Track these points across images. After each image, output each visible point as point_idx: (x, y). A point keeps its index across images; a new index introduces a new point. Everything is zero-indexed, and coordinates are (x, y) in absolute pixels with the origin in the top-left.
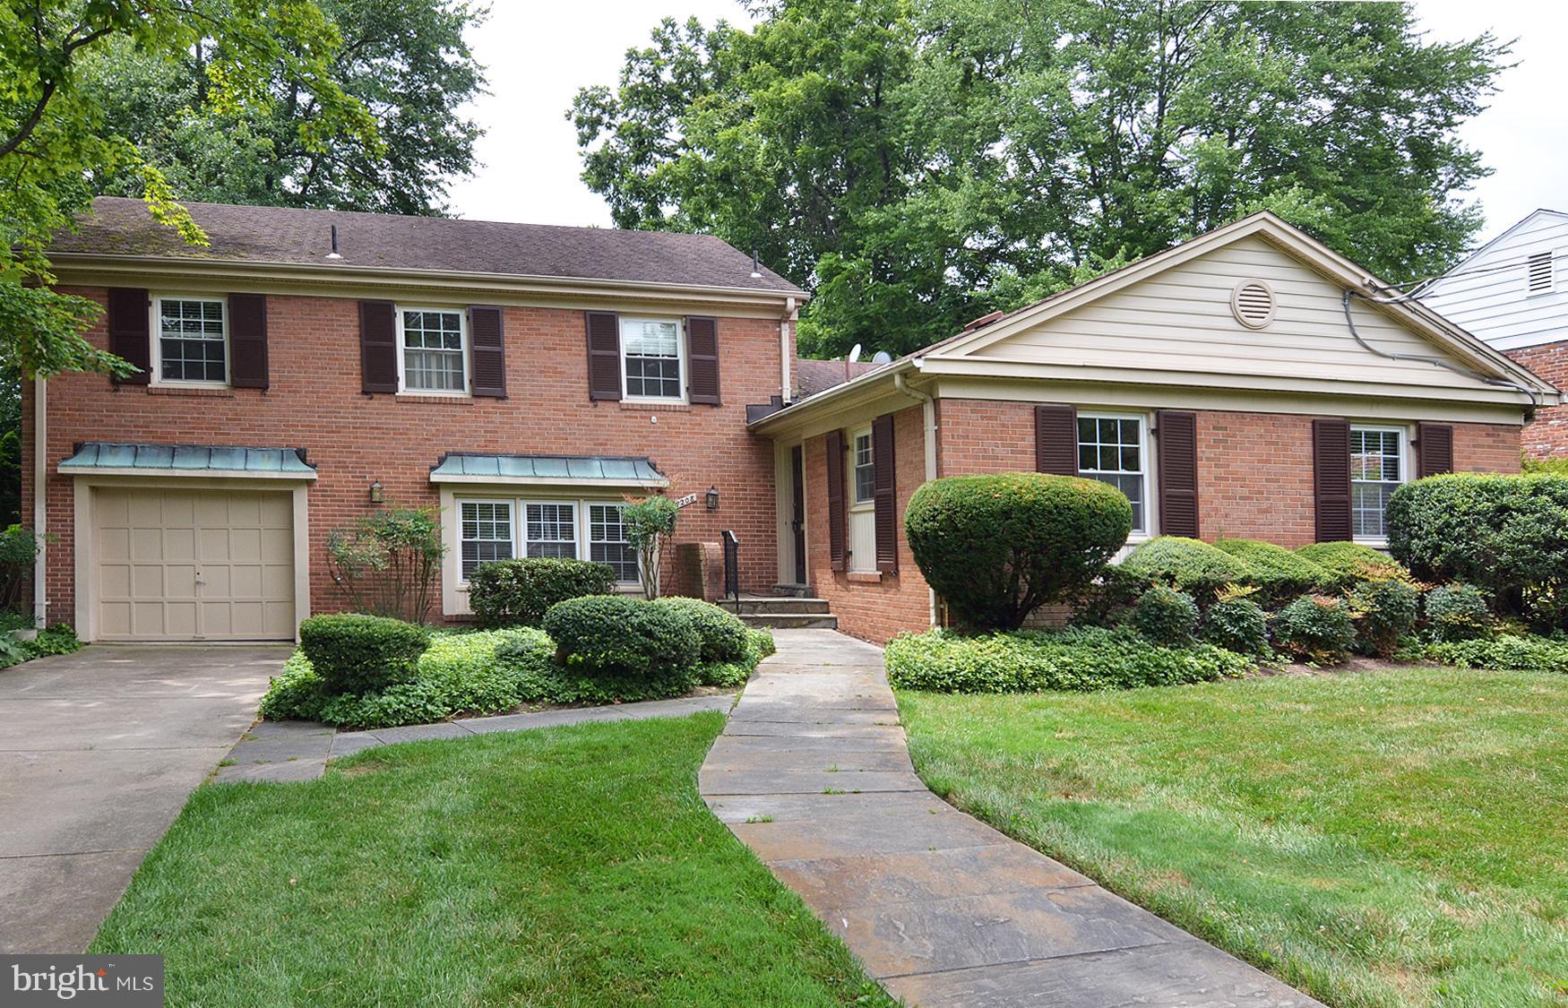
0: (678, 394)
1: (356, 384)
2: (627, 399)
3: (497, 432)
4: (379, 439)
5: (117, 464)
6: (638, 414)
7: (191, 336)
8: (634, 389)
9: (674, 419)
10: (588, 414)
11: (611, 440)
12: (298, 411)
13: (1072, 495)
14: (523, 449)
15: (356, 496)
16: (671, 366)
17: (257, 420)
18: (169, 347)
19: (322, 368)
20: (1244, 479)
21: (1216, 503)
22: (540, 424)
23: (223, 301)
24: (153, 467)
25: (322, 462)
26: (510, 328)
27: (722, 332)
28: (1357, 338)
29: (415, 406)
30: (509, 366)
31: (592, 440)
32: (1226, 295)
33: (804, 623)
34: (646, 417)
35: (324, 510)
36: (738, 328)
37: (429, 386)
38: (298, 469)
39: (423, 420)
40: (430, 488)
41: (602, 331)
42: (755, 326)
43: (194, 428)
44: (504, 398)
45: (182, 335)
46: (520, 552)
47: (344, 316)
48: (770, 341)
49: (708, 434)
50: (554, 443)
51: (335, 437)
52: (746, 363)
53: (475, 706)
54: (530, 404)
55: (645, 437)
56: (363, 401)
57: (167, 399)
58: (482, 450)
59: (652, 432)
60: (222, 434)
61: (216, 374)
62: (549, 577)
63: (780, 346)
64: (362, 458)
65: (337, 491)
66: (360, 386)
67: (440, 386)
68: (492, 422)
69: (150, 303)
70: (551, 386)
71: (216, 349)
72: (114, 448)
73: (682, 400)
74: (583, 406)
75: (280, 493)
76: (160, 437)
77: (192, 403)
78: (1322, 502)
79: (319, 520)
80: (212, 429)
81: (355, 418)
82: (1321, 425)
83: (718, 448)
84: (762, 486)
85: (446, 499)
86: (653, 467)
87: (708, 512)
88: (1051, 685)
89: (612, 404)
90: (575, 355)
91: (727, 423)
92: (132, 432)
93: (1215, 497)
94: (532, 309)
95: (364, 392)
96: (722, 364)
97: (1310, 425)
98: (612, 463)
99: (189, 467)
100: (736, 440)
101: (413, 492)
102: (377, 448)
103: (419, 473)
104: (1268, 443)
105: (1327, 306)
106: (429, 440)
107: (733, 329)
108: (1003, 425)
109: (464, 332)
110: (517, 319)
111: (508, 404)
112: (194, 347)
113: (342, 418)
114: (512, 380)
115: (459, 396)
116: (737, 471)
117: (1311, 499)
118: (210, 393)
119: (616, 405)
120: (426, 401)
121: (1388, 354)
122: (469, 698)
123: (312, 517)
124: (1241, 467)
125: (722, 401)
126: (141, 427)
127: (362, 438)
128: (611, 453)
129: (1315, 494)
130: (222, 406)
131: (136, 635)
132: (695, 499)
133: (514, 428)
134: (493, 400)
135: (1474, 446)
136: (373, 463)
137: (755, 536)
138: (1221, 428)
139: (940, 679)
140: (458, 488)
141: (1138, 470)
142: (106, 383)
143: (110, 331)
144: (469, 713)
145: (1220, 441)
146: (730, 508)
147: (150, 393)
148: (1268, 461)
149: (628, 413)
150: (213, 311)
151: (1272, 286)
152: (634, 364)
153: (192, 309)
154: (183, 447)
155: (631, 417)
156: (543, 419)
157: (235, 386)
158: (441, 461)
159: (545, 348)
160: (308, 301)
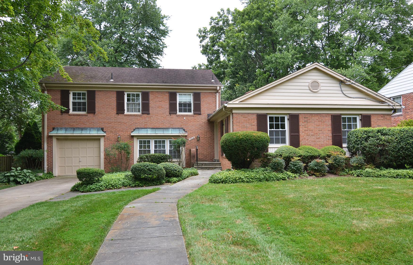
0: (191, 112)
1: (115, 112)
2: (178, 113)
3: (147, 122)
4: (120, 125)
5: (62, 133)
6: (181, 117)
7: (79, 101)
8: (180, 111)
9: (189, 118)
10: (169, 117)
11: (174, 124)
12: (102, 119)
13: (251, 136)
14: (153, 127)
15: (115, 139)
16: (190, 105)
17: (93, 121)
18: (74, 104)
19: (107, 108)
20: (312, 131)
21: (305, 137)
22: (158, 120)
23: (86, 92)
24: (69, 133)
25: (107, 131)
26: (151, 97)
27: (202, 96)
28: (343, 93)
29: (128, 117)
30: (151, 106)
31: (170, 124)
32: (307, 84)
33: (214, 168)
34: (183, 118)
35: (107, 143)
36: (206, 95)
37: (132, 112)
38: (101, 133)
39: (130, 120)
40: (131, 137)
41: (173, 97)
42: (210, 94)
43: (79, 123)
44: (149, 114)
45: (77, 101)
46: (152, 152)
47: (113, 95)
48: (214, 98)
49: (198, 122)
50: (160, 125)
51: (110, 125)
52: (208, 103)
53: (111, 187)
54: (155, 115)
55: (182, 123)
56: (116, 116)
57: (73, 116)
58: (144, 127)
59: (184, 121)
60: (85, 125)
61: (84, 110)
62: (154, 158)
63: (216, 99)
64: (116, 130)
65: (110, 138)
66: (116, 112)
67: (135, 112)
68: (146, 120)
69: (70, 93)
70: (160, 111)
71: (84, 104)
72: (61, 129)
73: (192, 113)
74: (168, 115)
75: (97, 139)
76: (71, 126)
77: (79, 117)
78: (334, 136)
79: (106, 145)
80: (83, 123)
81: (115, 120)
82: (333, 116)
83: (200, 125)
84: (211, 134)
85: (135, 139)
86: (184, 130)
87: (197, 141)
88: (242, 181)
89: (174, 115)
90: (166, 103)
91: (203, 119)
92: (65, 125)
93: (304, 135)
94: (156, 92)
95: (117, 114)
96: (202, 104)
97: (330, 116)
98: (174, 129)
99: (77, 133)
100: (205, 123)
101: (128, 138)
102: (120, 127)
103: (129, 133)
104: (319, 121)
105: (336, 86)
106: (131, 125)
107: (205, 95)
108: (249, 119)
109: (140, 98)
110: (153, 94)
111: (150, 115)
112: (79, 103)
113: (112, 120)
114: (151, 109)
115: (138, 114)
116: (205, 131)
117: (331, 135)
118: (82, 115)
119: (176, 115)
120: (131, 115)
121: (352, 97)
122: (110, 186)
123: (105, 145)
124: (311, 127)
125: (202, 113)
126: (67, 123)
127: (116, 125)
128: (174, 127)
129: (332, 134)
130: (85, 118)
131: (67, 174)
132: (194, 138)
133: (151, 121)
134: (146, 115)
135: (378, 120)
136: (119, 131)
137: (209, 147)
138: (306, 118)
139: (218, 180)
140: (138, 137)
141: (285, 129)
142: (60, 113)
143: (61, 100)
144: (110, 189)
145: (306, 121)
146: (203, 140)
147: (69, 115)
148: (319, 126)
149: (178, 117)
150: (84, 94)
151: (320, 81)
152: (180, 104)
153: (79, 94)
154: (76, 128)
155: (179, 118)
156: (158, 119)
157: (88, 113)
158: (134, 130)
159: (159, 101)
160: (105, 92)
